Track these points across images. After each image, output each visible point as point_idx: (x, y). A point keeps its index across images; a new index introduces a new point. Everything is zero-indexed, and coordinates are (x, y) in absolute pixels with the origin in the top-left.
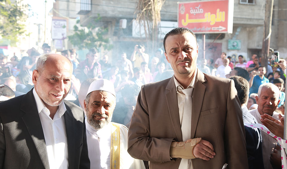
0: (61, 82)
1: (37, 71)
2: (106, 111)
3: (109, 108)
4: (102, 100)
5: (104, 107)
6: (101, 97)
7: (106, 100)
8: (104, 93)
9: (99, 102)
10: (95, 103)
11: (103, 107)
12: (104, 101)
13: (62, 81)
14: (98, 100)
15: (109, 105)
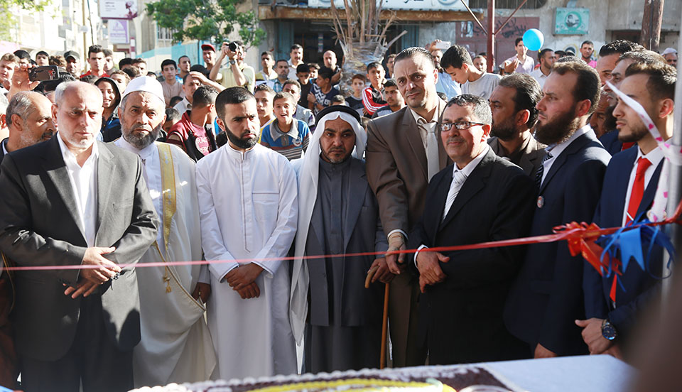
0: (85, 115)
1: (57, 106)
2: (150, 120)
3: (154, 117)
4: (144, 104)
5: (147, 114)
6: (141, 99)
7: (149, 105)
8: (146, 94)
9: (139, 108)
10: (134, 108)
11: (144, 115)
12: (146, 106)
13: (87, 114)
14: (138, 105)
15: (153, 113)
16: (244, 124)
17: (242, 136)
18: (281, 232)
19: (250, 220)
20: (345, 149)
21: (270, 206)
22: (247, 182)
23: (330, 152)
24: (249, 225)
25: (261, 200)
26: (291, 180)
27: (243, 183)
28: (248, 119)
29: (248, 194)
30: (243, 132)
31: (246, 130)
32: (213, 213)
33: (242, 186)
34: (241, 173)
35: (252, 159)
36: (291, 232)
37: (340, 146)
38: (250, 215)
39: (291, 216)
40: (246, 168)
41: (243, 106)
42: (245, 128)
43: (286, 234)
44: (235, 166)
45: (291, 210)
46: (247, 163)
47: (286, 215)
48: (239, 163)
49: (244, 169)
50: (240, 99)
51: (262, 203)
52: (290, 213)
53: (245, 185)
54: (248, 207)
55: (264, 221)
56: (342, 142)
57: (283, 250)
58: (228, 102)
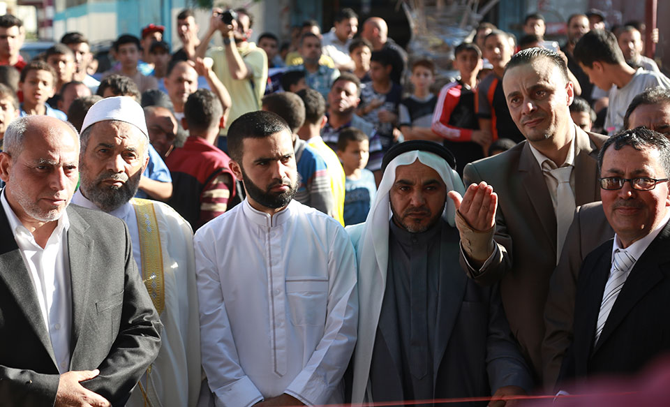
1: (9, 155)
2: (128, 166)
3: (133, 161)
4: (118, 141)
5: (124, 157)
6: (114, 134)
7: (126, 142)
8: (122, 125)
9: (111, 146)
10: (102, 147)
11: (119, 157)
12: (122, 143)
14: (109, 141)
15: (133, 153)
16: (272, 169)
17: (270, 187)
18: (331, 342)
19: (283, 324)
20: (429, 210)
21: (314, 300)
22: (277, 263)
23: (406, 216)
24: (280, 331)
25: (300, 291)
26: (347, 259)
27: (271, 266)
28: (279, 162)
29: (278, 283)
30: (271, 181)
31: (276, 179)
32: (223, 314)
33: (269, 268)
34: (267, 248)
35: (285, 225)
36: (348, 344)
37: (421, 207)
38: (283, 316)
39: (348, 317)
40: (275, 241)
41: (272, 141)
42: (274, 177)
43: (339, 346)
44: (259, 238)
45: (348, 308)
46: (277, 232)
47: (339, 316)
48: (264, 233)
49: (272, 243)
50: (267, 129)
51: (302, 296)
52: (346, 313)
53: (273, 267)
54: (280, 303)
55: (304, 325)
56: (425, 200)
57: (334, 372)
58: (248, 135)
